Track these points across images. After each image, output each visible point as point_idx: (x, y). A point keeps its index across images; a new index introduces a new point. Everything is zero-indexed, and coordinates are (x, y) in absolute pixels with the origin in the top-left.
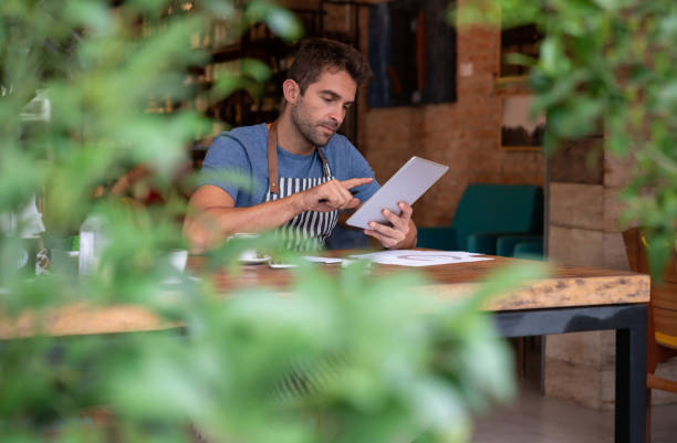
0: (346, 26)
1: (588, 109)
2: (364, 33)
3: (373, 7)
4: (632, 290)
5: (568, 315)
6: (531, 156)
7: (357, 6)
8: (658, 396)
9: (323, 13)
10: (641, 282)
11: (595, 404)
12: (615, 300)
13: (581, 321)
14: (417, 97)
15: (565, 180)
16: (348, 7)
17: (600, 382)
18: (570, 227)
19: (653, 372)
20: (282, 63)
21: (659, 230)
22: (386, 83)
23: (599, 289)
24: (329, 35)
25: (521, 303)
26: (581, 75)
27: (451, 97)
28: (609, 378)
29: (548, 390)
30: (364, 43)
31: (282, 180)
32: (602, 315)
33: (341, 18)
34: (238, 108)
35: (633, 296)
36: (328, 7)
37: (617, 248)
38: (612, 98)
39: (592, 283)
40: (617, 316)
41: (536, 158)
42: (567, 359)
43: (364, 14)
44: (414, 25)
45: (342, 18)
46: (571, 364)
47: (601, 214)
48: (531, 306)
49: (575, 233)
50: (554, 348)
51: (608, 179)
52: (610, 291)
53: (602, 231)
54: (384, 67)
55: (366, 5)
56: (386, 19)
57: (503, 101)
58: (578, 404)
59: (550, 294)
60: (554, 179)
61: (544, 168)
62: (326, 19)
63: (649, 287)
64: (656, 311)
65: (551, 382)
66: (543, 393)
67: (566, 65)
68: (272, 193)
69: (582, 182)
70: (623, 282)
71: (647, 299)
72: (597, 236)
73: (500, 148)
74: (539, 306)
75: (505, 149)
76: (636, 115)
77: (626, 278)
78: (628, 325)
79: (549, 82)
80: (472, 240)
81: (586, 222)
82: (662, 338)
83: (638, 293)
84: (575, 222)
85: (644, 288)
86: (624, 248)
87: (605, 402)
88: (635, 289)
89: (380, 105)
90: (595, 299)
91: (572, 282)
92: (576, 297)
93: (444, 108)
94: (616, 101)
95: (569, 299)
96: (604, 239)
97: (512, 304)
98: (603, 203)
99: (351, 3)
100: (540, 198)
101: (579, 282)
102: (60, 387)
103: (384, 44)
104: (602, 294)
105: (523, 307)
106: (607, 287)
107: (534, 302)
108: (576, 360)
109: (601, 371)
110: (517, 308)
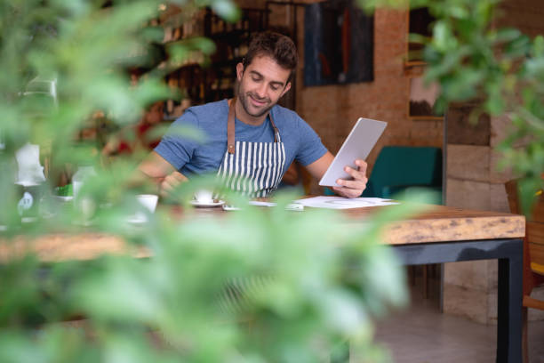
0: (287, 22)
1: (471, 77)
2: (301, 27)
3: (308, 7)
4: (511, 227)
5: (460, 248)
6: (433, 124)
7: (295, 5)
8: (533, 314)
9: (268, 11)
10: (517, 221)
11: (483, 320)
12: (498, 235)
13: (470, 252)
14: (342, 77)
15: (459, 142)
16: (288, 8)
17: (487, 302)
18: (463, 180)
19: (529, 294)
20: (236, 51)
21: (529, 175)
22: (318, 67)
23: (484, 227)
24: (274, 29)
25: (422, 237)
26: (465, 50)
27: (370, 78)
28: (493, 299)
29: (446, 308)
30: (301, 35)
31: (238, 143)
32: (487, 247)
33: (282, 16)
34: (202, 86)
35: (511, 232)
36: (272, 7)
37: (500, 196)
38: (491, 69)
39: (478, 222)
40: (500, 249)
41: (436, 126)
42: (460, 284)
43: (301, 12)
44: (341, 21)
45: (284, 15)
46: (464, 289)
47: (488, 169)
48: (430, 240)
49: (467, 184)
50: (451, 275)
51: (493, 141)
52: (493, 229)
53: (489, 183)
54: (316, 54)
55: (302, 5)
56: (318, 16)
57: (411, 80)
58: (470, 320)
59: (445, 231)
60: (450, 141)
61: (443, 134)
62: (271, 16)
63: (524, 226)
64: (531, 246)
65: (449, 302)
66: (442, 312)
67: (454, 43)
68: (229, 154)
69: (473, 144)
70: (503, 221)
71: (523, 235)
72: (485, 187)
73: (408, 117)
74: (436, 240)
75: (412, 118)
76: (510, 83)
77: (506, 218)
78: (508, 255)
79: (440, 56)
80: (386, 190)
81: (476, 176)
82: (536, 267)
83: (515, 230)
84: (467, 175)
85: (521, 226)
86: (507, 195)
87: (491, 318)
88: (513, 227)
89: (314, 84)
90: (481, 235)
91: (463, 221)
92: (466, 233)
93: (364, 86)
94: (494, 71)
95: (460, 235)
96: (491, 189)
97: (414, 238)
98: (489, 160)
99: (291, 3)
100: (439, 157)
101: (468, 221)
102: (46, 297)
103: (317, 36)
104: (487, 231)
105: (424, 241)
106: (491, 225)
107: (432, 237)
108: (468, 285)
109: (488, 293)
110: (420, 241)
